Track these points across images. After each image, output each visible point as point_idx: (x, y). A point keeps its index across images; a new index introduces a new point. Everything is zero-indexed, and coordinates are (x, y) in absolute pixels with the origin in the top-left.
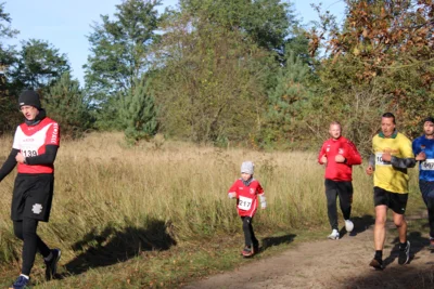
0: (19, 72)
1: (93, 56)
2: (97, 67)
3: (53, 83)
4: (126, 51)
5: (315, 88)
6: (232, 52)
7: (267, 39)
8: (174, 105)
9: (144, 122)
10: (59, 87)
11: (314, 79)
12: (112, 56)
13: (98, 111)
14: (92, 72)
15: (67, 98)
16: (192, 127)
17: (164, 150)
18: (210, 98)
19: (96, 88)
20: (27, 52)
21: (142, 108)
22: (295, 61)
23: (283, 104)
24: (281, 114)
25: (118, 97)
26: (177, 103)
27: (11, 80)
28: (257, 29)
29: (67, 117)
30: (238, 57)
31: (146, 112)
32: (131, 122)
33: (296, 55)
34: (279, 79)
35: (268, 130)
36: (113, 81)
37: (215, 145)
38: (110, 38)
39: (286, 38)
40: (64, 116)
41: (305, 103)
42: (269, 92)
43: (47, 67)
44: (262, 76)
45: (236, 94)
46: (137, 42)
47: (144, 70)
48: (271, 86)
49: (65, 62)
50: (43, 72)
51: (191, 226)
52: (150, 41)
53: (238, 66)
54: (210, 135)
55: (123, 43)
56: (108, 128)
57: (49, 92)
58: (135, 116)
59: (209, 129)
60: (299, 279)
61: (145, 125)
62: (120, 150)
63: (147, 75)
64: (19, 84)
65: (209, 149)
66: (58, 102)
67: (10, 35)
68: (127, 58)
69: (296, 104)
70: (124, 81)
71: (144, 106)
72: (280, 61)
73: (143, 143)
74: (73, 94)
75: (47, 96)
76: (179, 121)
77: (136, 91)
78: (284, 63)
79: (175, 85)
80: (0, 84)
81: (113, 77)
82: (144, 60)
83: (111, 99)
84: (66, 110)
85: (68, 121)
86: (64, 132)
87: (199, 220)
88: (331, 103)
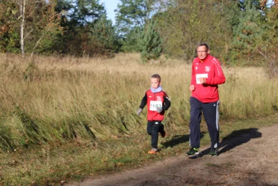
0: (74, 15)
1: (121, 4)
2: (123, 11)
3: (95, 21)
5: (264, 26)
6: (210, 2)
8: (172, 36)
9: (153, 48)
10: (99, 24)
12: (132, 4)
13: (124, 39)
14: (120, 14)
15: (104, 31)
16: (183, 51)
17: (166, 66)
18: (196, 32)
19: (123, 24)
20: (79, 2)
21: (152, 39)
22: (251, 7)
23: (243, 36)
24: (242, 42)
25: (136, 30)
26: (174, 35)
27: (69, 19)
29: (105, 43)
30: (214, 5)
31: (155, 41)
32: (144, 47)
33: (251, 3)
34: (240, 19)
35: (232, 52)
36: (133, 20)
40: (103, 43)
41: (257, 36)
42: (234, 28)
43: (92, 11)
44: (229, 17)
45: (212, 29)
47: (153, 13)
48: (235, 23)
49: (103, 8)
50: (90, 14)
51: (183, 117)
56: (129, 51)
57: (93, 27)
58: (147, 43)
60: (251, 152)
62: (138, 66)
63: (155, 16)
64: (74, 22)
66: (99, 34)
68: (142, 5)
69: (251, 36)
70: (140, 20)
71: (153, 37)
72: (241, 7)
73: (152, 61)
74: (109, 29)
75: (92, 29)
76: (175, 46)
77: (148, 27)
78: (243, 8)
79: (173, 23)
80: (63, 23)
81: (134, 18)
82: (153, 6)
83: (132, 31)
84: (103, 39)
85: (105, 46)
86: (103, 53)
87: (187, 113)
88: (274, 36)
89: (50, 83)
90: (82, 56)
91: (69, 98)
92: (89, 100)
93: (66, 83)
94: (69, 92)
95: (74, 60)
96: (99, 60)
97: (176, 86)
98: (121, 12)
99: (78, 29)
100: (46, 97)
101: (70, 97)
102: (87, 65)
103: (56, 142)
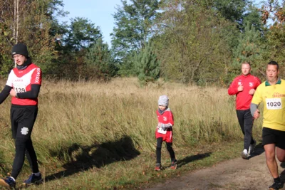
0: (69, 39)
1: (117, 27)
2: (119, 35)
3: (91, 46)
4: (138, 24)
5: (264, 46)
6: (208, 23)
7: (231, 14)
8: (170, 59)
9: (151, 70)
10: (95, 48)
11: (264, 40)
12: (129, 27)
13: (121, 63)
14: (116, 38)
15: (100, 55)
16: (182, 74)
17: (164, 88)
18: (194, 54)
19: (119, 48)
20: (74, 26)
21: (150, 61)
22: (250, 28)
23: (242, 57)
25: (133, 54)
26: (172, 57)
27: (64, 44)
28: (225, 8)
29: (101, 68)
30: (212, 26)
31: (152, 63)
32: (142, 70)
33: (250, 25)
34: (240, 41)
35: (233, 74)
36: (130, 44)
37: (198, 85)
38: (128, 15)
39: (244, 13)
40: (99, 67)
41: (257, 57)
42: (233, 50)
43: (87, 35)
44: (228, 38)
45: (211, 51)
46: (145, 18)
47: (150, 36)
48: (234, 45)
49: (99, 32)
50: (85, 39)
51: (183, 138)
52: (154, 17)
53: (212, 32)
54: (194, 78)
55: (136, 19)
56: (126, 75)
57: (89, 51)
58: (145, 66)
59: (193, 74)
61: (151, 72)
62: (136, 88)
63: (152, 40)
64: (69, 47)
65: (194, 88)
66: (95, 58)
67: (63, 15)
68: (139, 28)
69: (251, 57)
70: (137, 43)
72: (240, 29)
73: (150, 83)
74: (104, 52)
75: (88, 54)
76: (173, 70)
77: (145, 50)
78: (242, 30)
79: (171, 45)
80: (58, 47)
81: (130, 41)
82: (150, 29)
83: (128, 55)
84: (100, 63)
85: (101, 70)
86: (99, 77)
87: (188, 134)
88: (275, 56)
89: (45, 106)
90: (77, 80)
91: (65, 121)
92: (85, 122)
93: (62, 105)
94: (64, 115)
95: (69, 84)
96: (95, 83)
97: (176, 107)
98: (117, 35)
99: (74, 54)
100: (41, 120)
101: (66, 119)
102: (83, 88)
103: (52, 165)
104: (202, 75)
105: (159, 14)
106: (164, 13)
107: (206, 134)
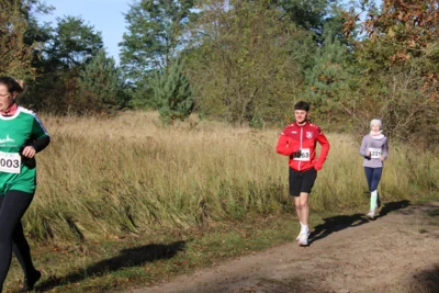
0: (54, 49)
1: (129, 34)
2: (130, 44)
3: (88, 61)
4: (162, 28)
5: (352, 69)
6: (270, 31)
7: (306, 18)
8: (211, 85)
9: (179, 101)
10: (94, 65)
11: (351, 60)
12: (148, 34)
13: (134, 89)
14: (128, 50)
15: (102, 76)
16: (227, 108)
17: (199, 130)
18: (247, 78)
19: (132, 66)
20: (62, 28)
21: (178, 87)
22: (333, 40)
23: (321, 85)
24: (318, 95)
25: (149, 76)
26: (213, 82)
27: (46, 56)
28: (296, 7)
29: (102, 95)
30: (275, 36)
31: (181, 91)
32: (165, 101)
33: (334, 36)
34: (316, 59)
36: (148, 59)
37: (250, 126)
38: (146, 14)
39: (325, 17)
40: (99, 94)
41: (342, 85)
42: (306, 72)
43: (82, 44)
44: (299, 55)
45: (273, 74)
46: (174, 20)
47: (181, 48)
48: (308, 65)
49: (99, 39)
50: (79, 49)
51: (224, 207)
52: (186, 20)
53: (275, 46)
54: (245, 115)
55: (159, 21)
56: (141, 107)
57: (84, 69)
58: (170, 95)
59: (244, 109)
60: (331, 261)
61: (180, 104)
62: (155, 130)
63: (182, 53)
64: (54, 62)
65: (245, 130)
66: (94, 80)
67: (46, 12)
68: (163, 35)
69: (333, 85)
70: (159, 59)
71: (179, 85)
72: (318, 41)
73: (177, 122)
74: (107, 72)
75: (83, 73)
76: (214, 101)
77: (171, 69)
78: (321, 42)
79: (211, 64)
80: (36, 62)
81: (149, 56)
82: (180, 38)
83: (146, 77)
84: (101, 88)
85: (103, 99)
86: (99, 110)
87: (231, 201)
88: (368, 85)
90: (65, 115)
92: (74, 179)
94: (42, 168)
95: (52, 119)
96: (93, 119)
99: (61, 73)
102: (73, 126)
104: (258, 111)
105: (194, 14)
106: (202, 13)
107: (259, 202)
